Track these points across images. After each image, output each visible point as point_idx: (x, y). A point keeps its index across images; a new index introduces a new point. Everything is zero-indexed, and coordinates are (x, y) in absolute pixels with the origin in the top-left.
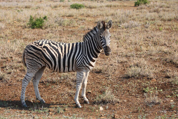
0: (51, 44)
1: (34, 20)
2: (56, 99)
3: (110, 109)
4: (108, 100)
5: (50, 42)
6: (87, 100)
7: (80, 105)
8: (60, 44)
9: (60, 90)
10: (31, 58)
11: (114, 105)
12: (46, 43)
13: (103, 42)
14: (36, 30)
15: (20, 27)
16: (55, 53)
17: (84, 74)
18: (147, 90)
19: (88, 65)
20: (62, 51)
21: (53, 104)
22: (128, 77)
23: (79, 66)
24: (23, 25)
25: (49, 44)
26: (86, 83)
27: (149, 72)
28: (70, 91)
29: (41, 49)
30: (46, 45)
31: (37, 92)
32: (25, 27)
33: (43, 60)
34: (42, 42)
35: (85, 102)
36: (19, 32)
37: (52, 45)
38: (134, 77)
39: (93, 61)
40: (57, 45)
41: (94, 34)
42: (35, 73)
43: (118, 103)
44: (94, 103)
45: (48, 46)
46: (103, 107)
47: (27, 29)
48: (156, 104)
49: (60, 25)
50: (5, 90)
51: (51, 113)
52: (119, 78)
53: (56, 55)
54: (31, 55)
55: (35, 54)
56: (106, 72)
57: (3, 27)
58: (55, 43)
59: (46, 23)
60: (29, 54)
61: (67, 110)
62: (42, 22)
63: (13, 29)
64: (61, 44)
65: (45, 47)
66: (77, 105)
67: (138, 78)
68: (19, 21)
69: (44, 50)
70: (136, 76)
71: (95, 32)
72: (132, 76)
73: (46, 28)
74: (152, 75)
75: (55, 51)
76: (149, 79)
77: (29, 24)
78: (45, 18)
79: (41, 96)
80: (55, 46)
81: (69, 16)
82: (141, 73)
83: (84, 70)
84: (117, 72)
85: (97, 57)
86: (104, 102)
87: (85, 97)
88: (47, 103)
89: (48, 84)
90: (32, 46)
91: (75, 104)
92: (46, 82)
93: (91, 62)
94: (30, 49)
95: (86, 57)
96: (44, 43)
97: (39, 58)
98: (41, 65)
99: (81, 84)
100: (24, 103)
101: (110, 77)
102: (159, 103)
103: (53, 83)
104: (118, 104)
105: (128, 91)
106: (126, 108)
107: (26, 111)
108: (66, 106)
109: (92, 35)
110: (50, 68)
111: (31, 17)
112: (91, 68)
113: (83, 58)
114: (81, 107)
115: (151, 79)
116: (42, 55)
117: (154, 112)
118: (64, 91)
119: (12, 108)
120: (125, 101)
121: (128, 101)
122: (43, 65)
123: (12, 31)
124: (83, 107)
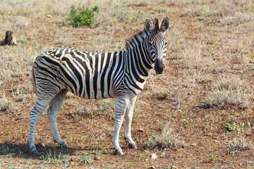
0: (75, 54)
1: (78, 13)
2: (87, 142)
3: (167, 157)
4: (166, 143)
5: (73, 51)
6: (134, 143)
7: (121, 150)
8: (88, 54)
9: (95, 126)
10: (43, 77)
11: (175, 150)
12: (66, 52)
13: (153, 52)
14: (80, 29)
15: (55, 25)
16: (80, 68)
17: (127, 101)
18: (233, 127)
19: (132, 87)
20: (91, 66)
21: (80, 149)
22: (207, 107)
23: (119, 89)
24: (60, 21)
25: (72, 54)
26: (131, 115)
27: (242, 98)
28: (109, 129)
29: (59, 62)
30: (66, 56)
31: (55, 131)
32: (64, 25)
33: (62, 80)
34: (61, 51)
35: (131, 146)
36: (52, 33)
37: (77, 55)
38: (217, 106)
39: (142, 81)
40: (83, 56)
41: (143, 39)
42: (49, 100)
43: (183, 147)
44: (145, 148)
45: (69, 57)
46: (157, 154)
47: (64, 28)
48: (242, 150)
49: (121, 20)
50: (8, 126)
51: (73, 163)
52: (193, 107)
53: (82, 71)
54: (43, 71)
55: (49, 69)
56: (173, 99)
57: (27, 24)
58: (82, 53)
59: (97, 18)
60: (40, 71)
61: (99, 158)
62: (90, 15)
63: (43, 27)
64: (91, 55)
65: (64, 59)
66: (117, 150)
67: (223, 108)
68: (55, 14)
69: (64, 64)
70: (220, 104)
71: (145, 36)
72: (214, 105)
73: (97, 26)
74: (246, 103)
75: (80, 65)
76: (241, 109)
77: (69, 19)
78: (95, 9)
79: (63, 137)
80: (81, 57)
81: (140, 6)
82: (229, 100)
83: (127, 96)
84: (191, 98)
85: (146, 75)
86: (160, 146)
87: (131, 139)
88: (70, 147)
89: (77, 118)
90: (44, 57)
91: (114, 148)
92: (75, 114)
93: (138, 83)
94: (42, 63)
95: (129, 74)
96: (63, 52)
97: (55, 76)
98: (59, 87)
99: (123, 117)
100: (33, 148)
101: (179, 106)
102: (247, 149)
103: (86, 115)
104: (182, 149)
105: (203, 128)
106: (193, 155)
107: (34, 161)
108: (100, 151)
109: (141, 40)
110: (73, 92)
111: (73, 7)
112: (137, 91)
113: (125, 76)
114: (122, 153)
115: (244, 109)
116: (61, 71)
117: (237, 162)
118: (101, 128)
119: (13, 156)
120: (195, 144)
121: (200, 144)
122: (63, 87)
123: (41, 32)
124: (126, 154)
